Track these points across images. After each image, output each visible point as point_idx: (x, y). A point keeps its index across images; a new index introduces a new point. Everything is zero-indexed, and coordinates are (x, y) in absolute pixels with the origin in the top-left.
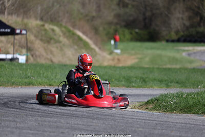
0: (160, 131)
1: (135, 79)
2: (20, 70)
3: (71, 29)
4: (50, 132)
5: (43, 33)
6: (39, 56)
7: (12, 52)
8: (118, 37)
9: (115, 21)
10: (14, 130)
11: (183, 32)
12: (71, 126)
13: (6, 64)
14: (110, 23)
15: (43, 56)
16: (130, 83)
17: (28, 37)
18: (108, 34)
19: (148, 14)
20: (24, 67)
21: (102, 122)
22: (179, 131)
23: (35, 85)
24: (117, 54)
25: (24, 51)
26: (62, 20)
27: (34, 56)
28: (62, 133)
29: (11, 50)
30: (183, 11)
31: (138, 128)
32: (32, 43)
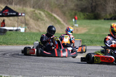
0: (100, 70)
1: (86, 41)
2: (21, 36)
3: (50, 13)
4: (38, 71)
5: (34, 15)
6: (32, 28)
7: (17, 26)
8: (76, 17)
9: (75, 8)
10: (18, 70)
11: (114, 14)
12: (50, 67)
13: (13, 32)
14: (72, 10)
15: (34, 28)
16: (84, 43)
17: (26, 17)
18: (71, 15)
19: (94, 4)
20: (24, 34)
21: (68, 65)
22: (111, 70)
23: (30, 44)
24: (76, 27)
25: (24, 25)
26: (45, 8)
27: (29, 28)
28: (45, 71)
29: (16, 25)
30: (114, 3)
31: (88, 68)
32: (28, 21)
